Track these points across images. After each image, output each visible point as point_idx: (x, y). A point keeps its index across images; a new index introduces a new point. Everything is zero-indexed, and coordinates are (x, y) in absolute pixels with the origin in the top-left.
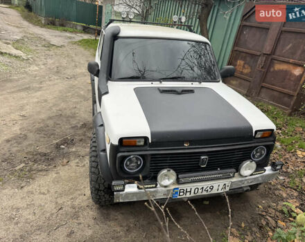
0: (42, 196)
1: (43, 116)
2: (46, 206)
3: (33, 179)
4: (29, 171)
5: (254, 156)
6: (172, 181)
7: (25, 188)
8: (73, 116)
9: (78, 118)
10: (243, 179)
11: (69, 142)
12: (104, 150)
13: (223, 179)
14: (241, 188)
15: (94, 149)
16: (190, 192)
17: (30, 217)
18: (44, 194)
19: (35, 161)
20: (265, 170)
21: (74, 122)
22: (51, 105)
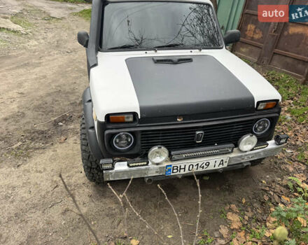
0: (38, 174)
1: (41, 93)
2: (42, 184)
3: (30, 157)
4: (26, 149)
5: (256, 129)
6: (163, 158)
7: (21, 166)
8: (73, 92)
9: (77, 94)
10: (243, 154)
11: (66, 119)
12: (93, 128)
13: (220, 154)
14: (241, 163)
15: (83, 126)
16: (184, 169)
17: (26, 195)
18: (40, 172)
19: (32, 139)
20: (268, 144)
21: (73, 98)
22: (50, 81)
